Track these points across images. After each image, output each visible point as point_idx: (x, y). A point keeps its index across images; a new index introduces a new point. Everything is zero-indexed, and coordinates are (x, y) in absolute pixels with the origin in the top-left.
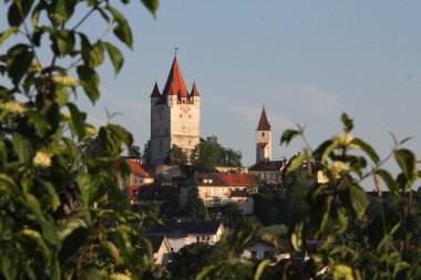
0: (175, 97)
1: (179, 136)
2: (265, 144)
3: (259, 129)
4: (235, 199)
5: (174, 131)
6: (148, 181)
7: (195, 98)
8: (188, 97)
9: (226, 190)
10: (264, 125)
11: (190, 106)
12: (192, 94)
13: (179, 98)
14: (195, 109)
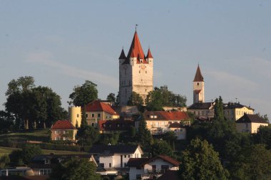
0: (135, 59)
1: (138, 86)
2: (199, 91)
3: (195, 80)
4: (173, 129)
5: (135, 82)
6: (115, 117)
7: (150, 59)
8: (145, 58)
9: (166, 123)
10: (199, 78)
11: (146, 65)
12: (147, 57)
13: (138, 59)
14: (149, 67)
